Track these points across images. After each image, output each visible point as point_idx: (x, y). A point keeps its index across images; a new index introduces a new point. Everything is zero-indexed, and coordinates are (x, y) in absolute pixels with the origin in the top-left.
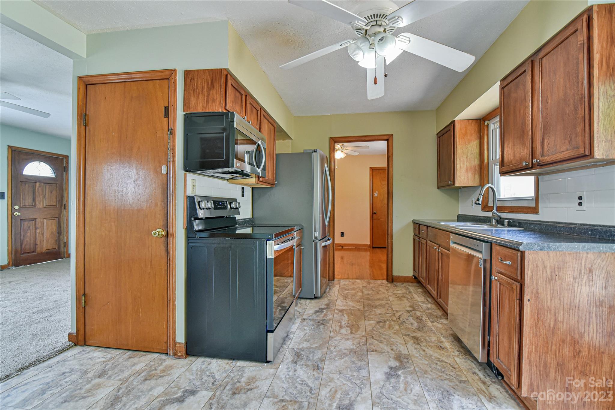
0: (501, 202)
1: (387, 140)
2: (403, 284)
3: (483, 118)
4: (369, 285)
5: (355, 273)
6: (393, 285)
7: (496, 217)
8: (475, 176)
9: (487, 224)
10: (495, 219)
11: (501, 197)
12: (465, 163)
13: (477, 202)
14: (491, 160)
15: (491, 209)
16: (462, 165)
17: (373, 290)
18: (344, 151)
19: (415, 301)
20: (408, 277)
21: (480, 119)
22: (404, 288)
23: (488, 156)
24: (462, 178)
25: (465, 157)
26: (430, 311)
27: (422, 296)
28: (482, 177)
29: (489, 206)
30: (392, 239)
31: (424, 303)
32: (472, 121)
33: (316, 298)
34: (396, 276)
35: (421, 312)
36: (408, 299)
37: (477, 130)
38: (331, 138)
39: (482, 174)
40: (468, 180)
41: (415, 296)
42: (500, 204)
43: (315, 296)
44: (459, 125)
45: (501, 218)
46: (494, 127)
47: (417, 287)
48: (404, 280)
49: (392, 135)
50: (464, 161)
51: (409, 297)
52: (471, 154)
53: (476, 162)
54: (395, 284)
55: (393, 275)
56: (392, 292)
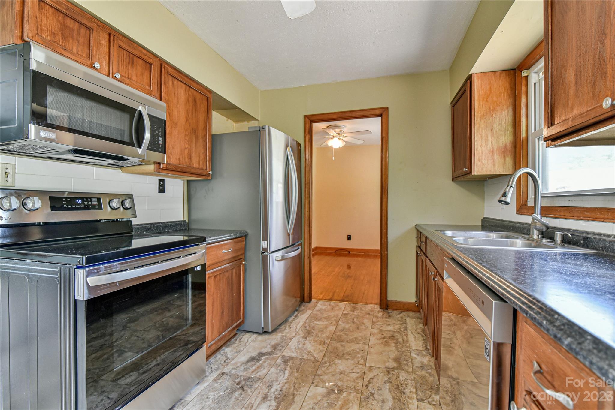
0: (550, 199)
1: (381, 115)
2: (401, 312)
3: (518, 67)
4: (352, 313)
5: (345, 290)
6: (386, 315)
7: (538, 226)
8: (505, 159)
9: (523, 237)
10: (537, 229)
11: (549, 192)
12: (489, 138)
13: (503, 199)
14: (533, 131)
15: (531, 211)
16: (483, 142)
17: (353, 323)
18: (344, 139)
19: (407, 347)
20: (408, 303)
21: (514, 70)
22: (399, 320)
23: (527, 126)
24: (484, 162)
25: (489, 129)
26: (423, 373)
27: (422, 338)
28: (517, 159)
29: (528, 207)
30: (387, 250)
31: (419, 353)
32: (501, 74)
33: (266, 332)
34: (392, 301)
35: (408, 372)
36: (397, 342)
37: (508, 87)
38: (306, 117)
39: (518, 156)
40: (494, 165)
41: (411, 337)
42: (547, 203)
43: (265, 330)
44: (480, 82)
45: (548, 228)
46: (537, 78)
47: (419, 320)
48: (403, 307)
49: (387, 108)
50: (487, 137)
51: (401, 340)
52: (499, 125)
53: (507, 138)
54: (389, 313)
55: (389, 299)
56: (379, 327)
